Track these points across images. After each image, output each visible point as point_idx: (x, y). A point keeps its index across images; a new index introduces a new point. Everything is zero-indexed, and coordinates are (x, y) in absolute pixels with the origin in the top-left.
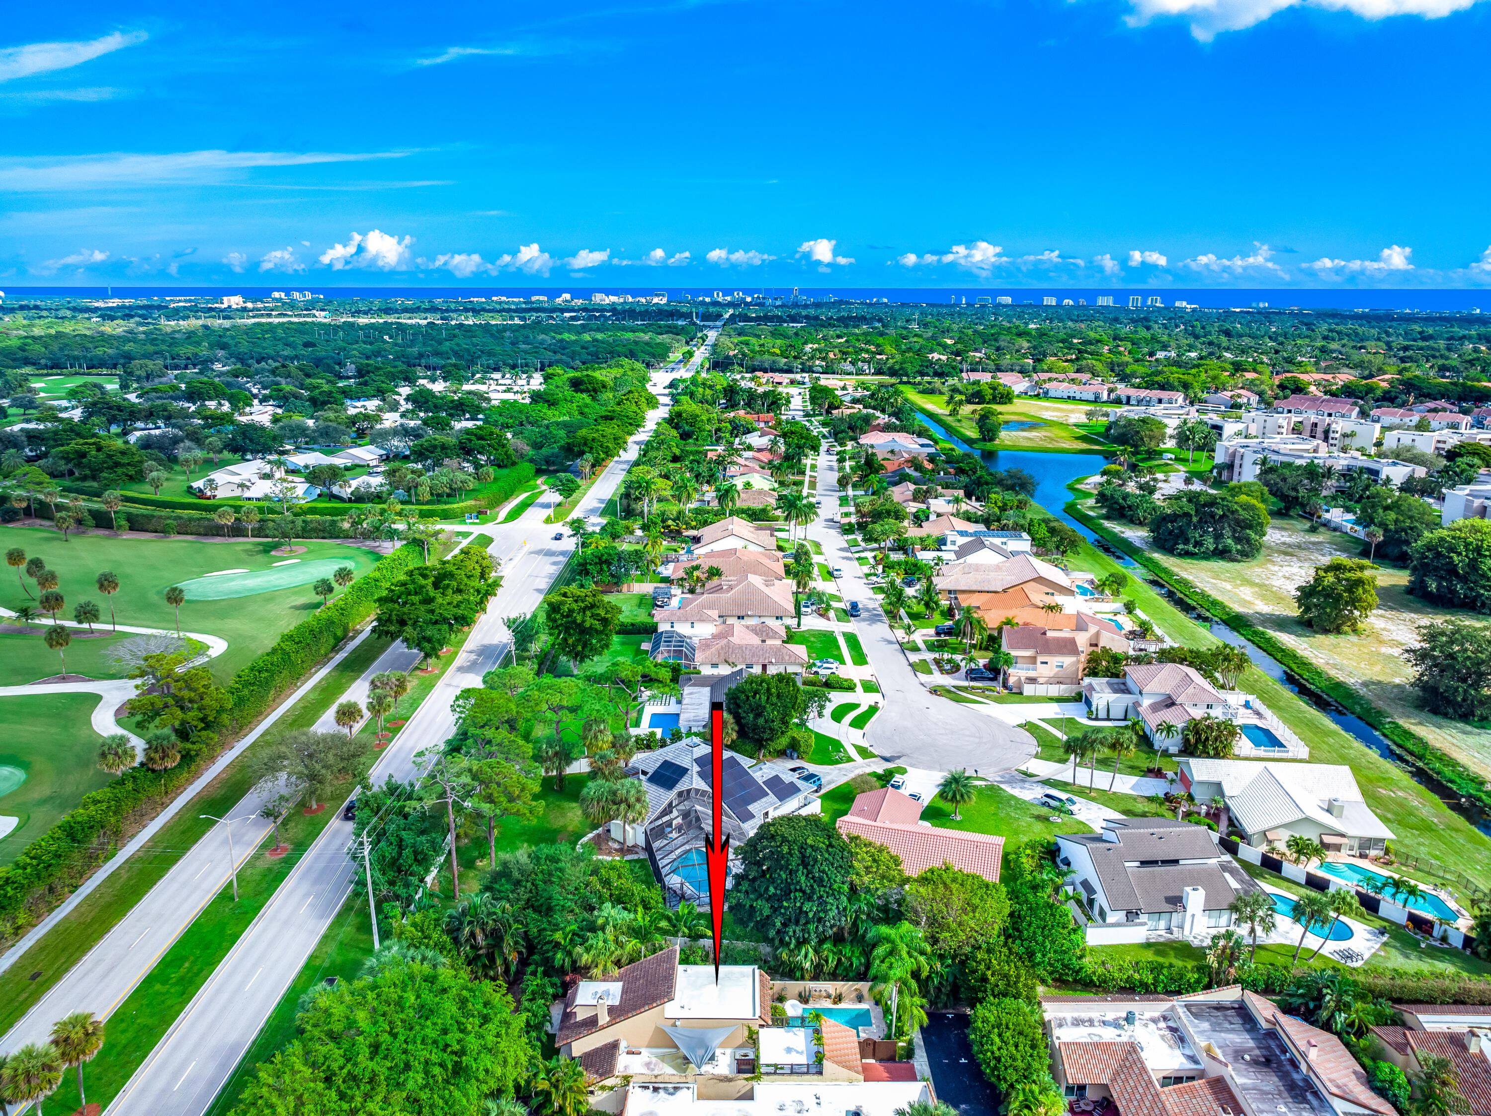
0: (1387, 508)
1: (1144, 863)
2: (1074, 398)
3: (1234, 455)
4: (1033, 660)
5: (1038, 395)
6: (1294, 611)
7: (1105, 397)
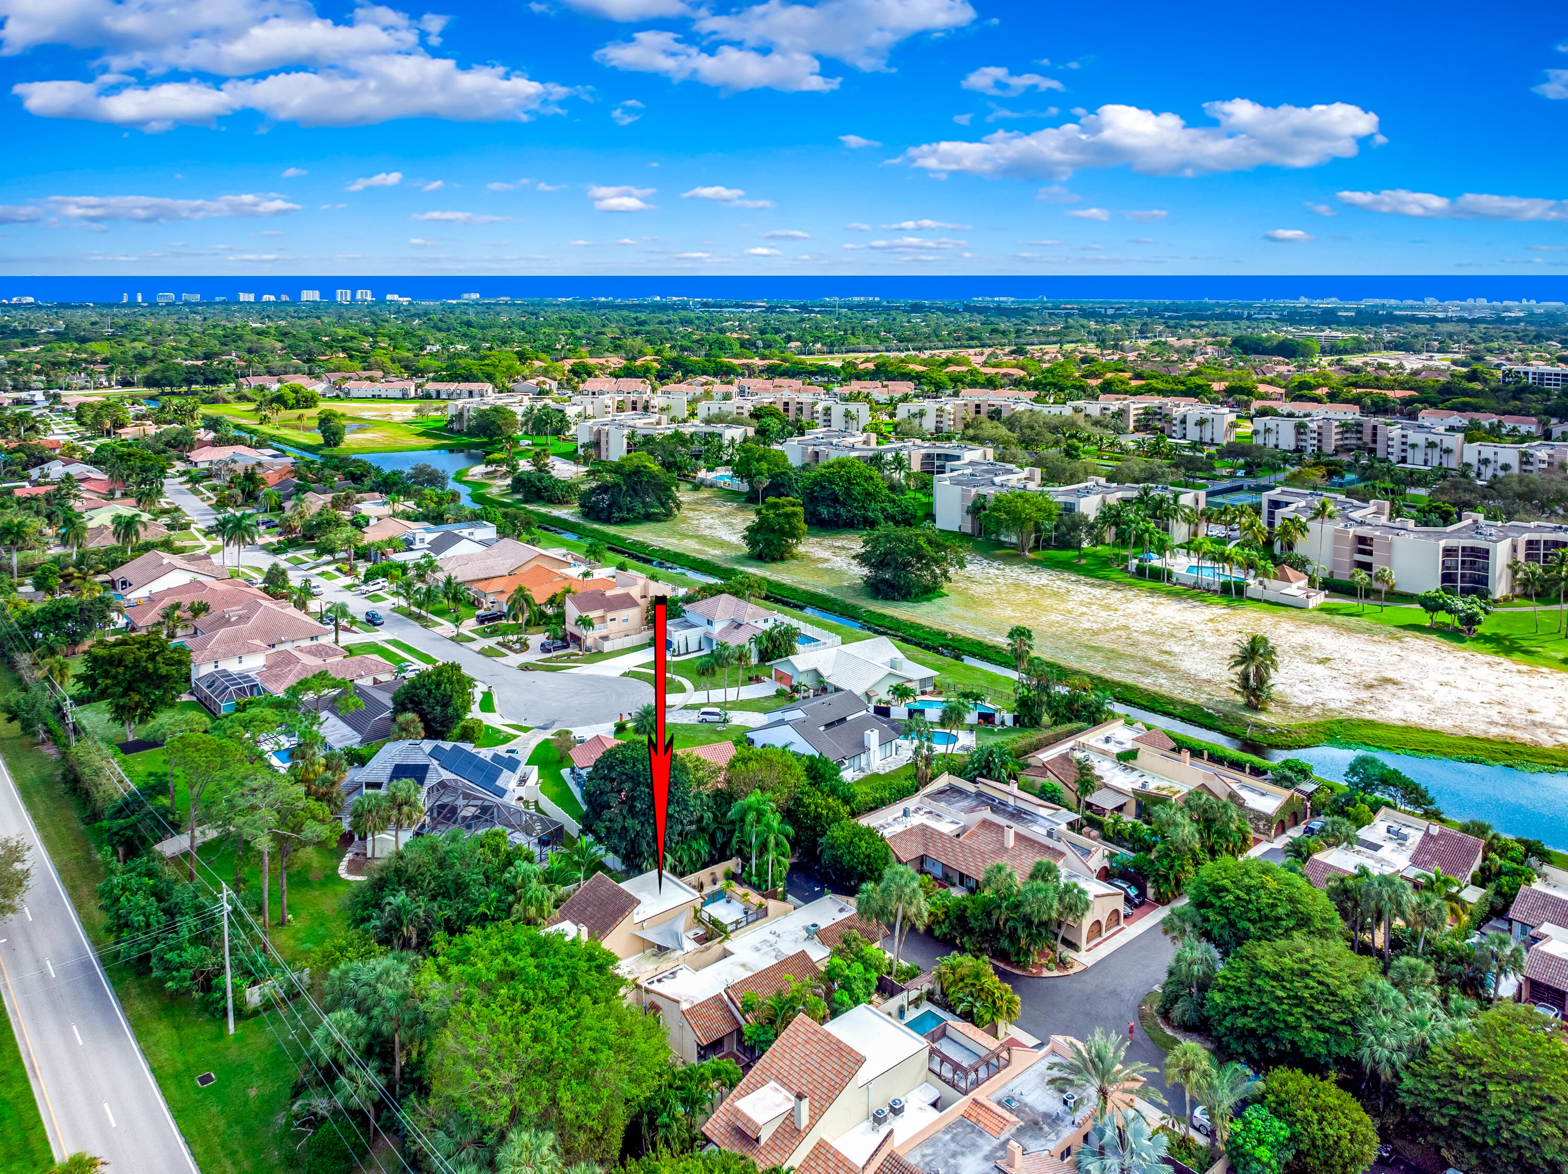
0: (758, 461)
1: (828, 726)
2: (380, 397)
3: (599, 432)
4: (603, 619)
5: (337, 396)
6: (746, 549)
7: (412, 393)
